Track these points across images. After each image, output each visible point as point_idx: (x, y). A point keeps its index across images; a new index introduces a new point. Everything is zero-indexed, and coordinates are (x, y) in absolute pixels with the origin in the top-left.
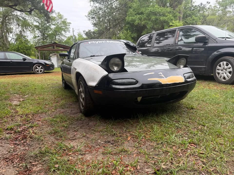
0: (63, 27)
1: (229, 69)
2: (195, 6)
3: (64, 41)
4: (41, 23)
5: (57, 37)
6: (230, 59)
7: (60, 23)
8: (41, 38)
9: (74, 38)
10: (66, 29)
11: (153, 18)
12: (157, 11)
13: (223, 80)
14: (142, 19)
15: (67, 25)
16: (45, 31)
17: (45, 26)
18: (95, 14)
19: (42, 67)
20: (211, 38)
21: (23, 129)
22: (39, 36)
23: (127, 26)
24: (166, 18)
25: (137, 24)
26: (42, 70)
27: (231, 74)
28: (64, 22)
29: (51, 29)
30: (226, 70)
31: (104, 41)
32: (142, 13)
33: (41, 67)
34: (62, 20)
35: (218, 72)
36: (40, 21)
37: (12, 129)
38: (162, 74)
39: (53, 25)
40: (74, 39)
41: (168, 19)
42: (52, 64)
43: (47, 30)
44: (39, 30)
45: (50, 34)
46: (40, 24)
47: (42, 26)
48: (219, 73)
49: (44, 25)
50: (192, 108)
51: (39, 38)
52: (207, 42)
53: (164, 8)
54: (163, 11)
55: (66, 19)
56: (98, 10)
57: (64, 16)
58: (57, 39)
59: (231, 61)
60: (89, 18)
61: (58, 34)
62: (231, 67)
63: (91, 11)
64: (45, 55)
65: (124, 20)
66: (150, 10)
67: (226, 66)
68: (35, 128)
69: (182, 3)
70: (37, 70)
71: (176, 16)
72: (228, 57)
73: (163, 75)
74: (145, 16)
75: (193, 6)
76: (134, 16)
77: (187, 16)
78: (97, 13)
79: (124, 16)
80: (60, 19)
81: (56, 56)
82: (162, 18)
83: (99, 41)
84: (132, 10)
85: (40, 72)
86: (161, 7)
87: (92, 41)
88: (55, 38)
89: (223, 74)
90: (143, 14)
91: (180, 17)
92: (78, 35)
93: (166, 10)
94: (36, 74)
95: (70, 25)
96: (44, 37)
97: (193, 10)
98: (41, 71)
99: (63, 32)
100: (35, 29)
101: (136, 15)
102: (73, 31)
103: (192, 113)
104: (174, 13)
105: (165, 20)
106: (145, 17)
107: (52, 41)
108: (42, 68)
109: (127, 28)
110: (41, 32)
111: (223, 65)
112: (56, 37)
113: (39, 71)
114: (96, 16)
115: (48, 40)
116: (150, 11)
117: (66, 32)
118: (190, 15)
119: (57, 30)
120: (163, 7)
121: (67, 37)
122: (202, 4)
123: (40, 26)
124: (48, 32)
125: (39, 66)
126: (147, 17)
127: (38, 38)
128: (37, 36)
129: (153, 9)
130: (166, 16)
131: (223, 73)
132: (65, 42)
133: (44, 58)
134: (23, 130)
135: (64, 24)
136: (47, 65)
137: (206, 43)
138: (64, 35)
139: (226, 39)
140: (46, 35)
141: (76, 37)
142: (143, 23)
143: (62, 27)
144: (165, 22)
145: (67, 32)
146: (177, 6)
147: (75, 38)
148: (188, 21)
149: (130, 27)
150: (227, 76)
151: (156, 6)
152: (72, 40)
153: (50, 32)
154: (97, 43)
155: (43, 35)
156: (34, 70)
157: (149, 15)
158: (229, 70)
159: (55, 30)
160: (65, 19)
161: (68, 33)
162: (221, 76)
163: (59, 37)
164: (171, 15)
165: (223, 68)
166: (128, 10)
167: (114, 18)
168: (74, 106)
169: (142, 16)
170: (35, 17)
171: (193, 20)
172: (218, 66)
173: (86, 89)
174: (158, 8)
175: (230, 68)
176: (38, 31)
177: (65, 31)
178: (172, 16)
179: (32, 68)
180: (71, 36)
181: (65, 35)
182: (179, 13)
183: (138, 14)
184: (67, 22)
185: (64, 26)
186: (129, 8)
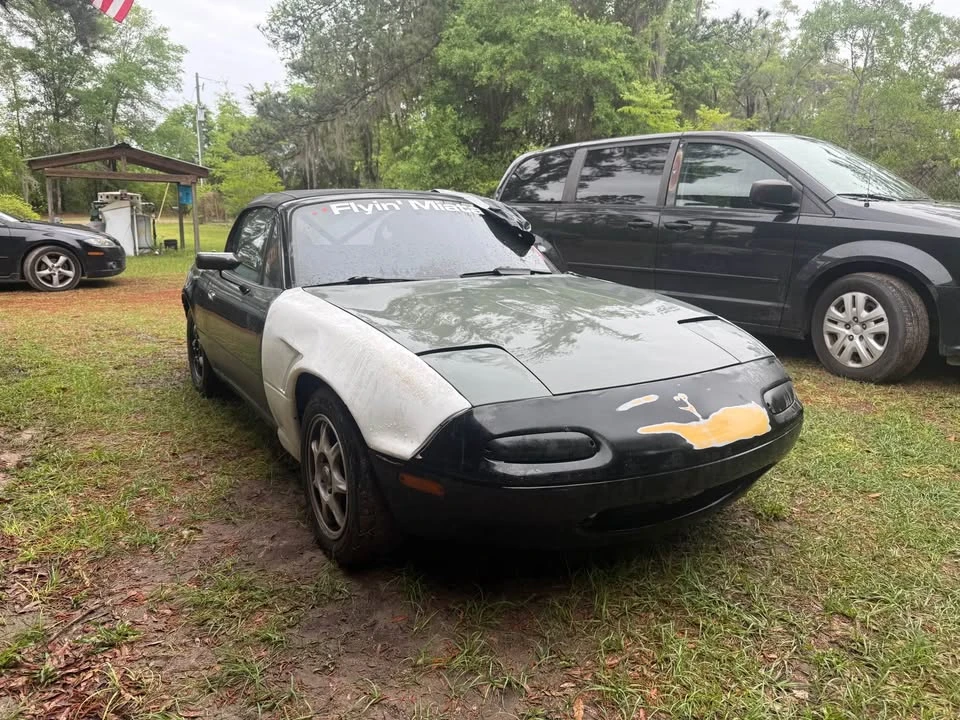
0: (151, 66)
1: (877, 322)
2: (714, 23)
3: (153, 129)
4: (48, 39)
5: (122, 109)
6: (882, 287)
7: (134, 46)
8: (44, 109)
9: (201, 117)
10: (164, 73)
11: (551, 61)
12: (567, 35)
13: (852, 365)
14: (505, 61)
15: (168, 59)
16: (66, 80)
17: (65, 55)
18: (300, 23)
19: (67, 262)
20: (809, 192)
21: (66, 656)
22: (34, 101)
23: (442, 84)
24: (605, 66)
25: (484, 80)
26: (71, 273)
27: (881, 344)
28: (155, 44)
29: (95, 71)
30: (864, 325)
31: (399, 202)
32: (504, 37)
33: (62, 259)
34: (147, 33)
35: (832, 331)
36: (38, 30)
37: (17, 665)
38: (686, 400)
39: (104, 51)
40: (200, 122)
41: (611, 71)
42: (114, 245)
43: (73, 72)
44: (38, 74)
45: (89, 91)
46: (39, 43)
47: (49, 55)
48: (834, 336)
49: (62, 49)
50: (777, 518)
51: (37, 107)
52: (796, 209)
53: (596, 22)
54: (592, 36)
55: (165, 30)
56: (315, 7)
57: (153, 14)
58: (122, 119)
59: (886, 293)
60: (274, 37)
61: (128, 96)
62: (885, 318)
63: (284, 9)
64: (66, 188)
65: (427, 57)
66: (539, 28)
67: (865, 309)
68: (126, 650)
69: (665, 6)
70: (47, 272)
71: (642, 60)
72: (871, 275)
73: (691, 408)
74: (519, 49)
75: (704, 20)
76: (471, 48)
77: (681, 60)
78: (309, 18)
79: (426, 42)
80: (135, 25)
81: (128, 203)
82: (588, 66)
83: (375, 201)
84: (461, 19)
85: (61, 281)
86: (584, 19)
87: (346, 204)
88: (114, 111)
89: (851, 340)
90: (512, 42)
91: (654, 66)
92: (222, 108)
93: (602, 32)
94: (39, 291)
95: (185, 57)
96: (61, 104)
97: (705, 38)
98: (64, 278)
99: (150, 88)
100: (18, 69)
101: (482, 44)
102: (195, 86)
103: (782, 541)
104: (634, 46)
105: (601, 74)
106: (519, 54)
107: (100, 126)
108: (66, 265)
109: (439, 92)
110: (44, 82)
111: (854, 305)
112: (116, 106)
113: (56, 278)
114: (304, 30)
115: (77, 119)
116: (541, 33)
117: (163, 89)
118: (693, 57)
119: (120, 77)
120: (593, 21)
121: (170, 109)
122: (738, 16)
123: (41, 54)
124: (80, 83)
125: (55, 258)
126: (526, 54)
127: (31, 110)
128: (29, 97)
129: (550, 24)
130: (605, 58)
131: (851, 338)
132: (159, 132)
133: (60, 199)
134: (68, 666)
135: (152, 53)
136: (90, 253)
137: (790, 212)
138: (153, 99)
139: (867, 205)
140: (68, 95)
141: (209, 113)
142: (509, 78)
143: (145, 64)
144: (599, 80)
145: (170, 89)
146: (644, 17)
147: (205, 116)
148: (683, 83)
149: (452, 89)
150: (867, 350)
151: (564, 14)
152: (191, 125)
153: (89, 86)
154: (369, 210)
155: (57, 95)
156: (28, 274)
157: (533, 48)
158: (874, 328)
159: (111, 78)
160: (157, 27)
161: (170, 92)
162: (843, 348)
163: (133, 111)
164: (623, 55)
165: (851, 318)
166: (445, 18)
167: (388, 49)
168: (276, 507)
169: (505, 51)
170: (15, 12)
171: (706, 79)
172: (833, 309)
173: (357, 460)
174: (569, 22)
175: (882, 320)
176: (30, 76)
177: (157, 82)
178: (627, 58)
179: (20, 262)
180: (186, 107)
181: (161, 104)
182: (654, 47)
183: (489, 41)
184: (166, 43)
185: (155, 63)
186: (448, 8)
